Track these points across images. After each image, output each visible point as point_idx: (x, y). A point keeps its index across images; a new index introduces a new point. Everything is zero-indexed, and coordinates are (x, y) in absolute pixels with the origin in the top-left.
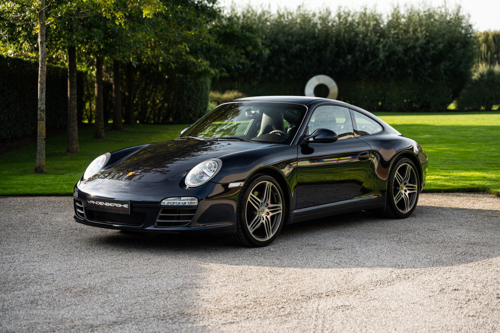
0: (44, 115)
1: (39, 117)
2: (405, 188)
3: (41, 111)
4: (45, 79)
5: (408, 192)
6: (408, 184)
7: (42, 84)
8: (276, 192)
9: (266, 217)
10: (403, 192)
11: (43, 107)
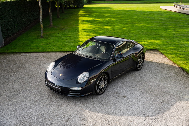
0: (42, 23)
1: (41, 23)
2: (140, 62)
3: (41, 22)
4: (41, 13)
5: (141, 63)
6: (141, 61)
7: (41, 14)
8: (106, 78)
9: (103, 86)
10: (140, 63)
11: (42, 21)
